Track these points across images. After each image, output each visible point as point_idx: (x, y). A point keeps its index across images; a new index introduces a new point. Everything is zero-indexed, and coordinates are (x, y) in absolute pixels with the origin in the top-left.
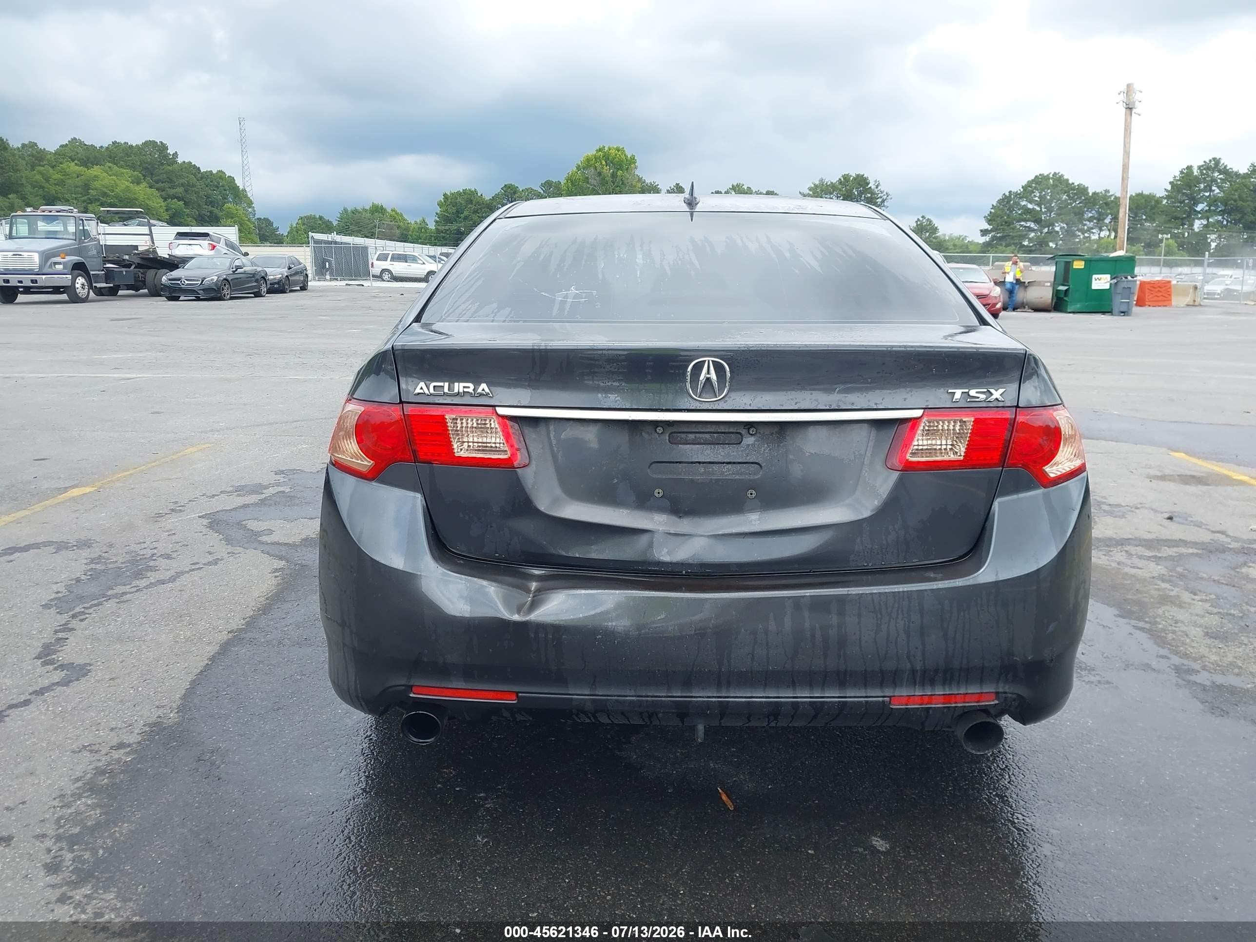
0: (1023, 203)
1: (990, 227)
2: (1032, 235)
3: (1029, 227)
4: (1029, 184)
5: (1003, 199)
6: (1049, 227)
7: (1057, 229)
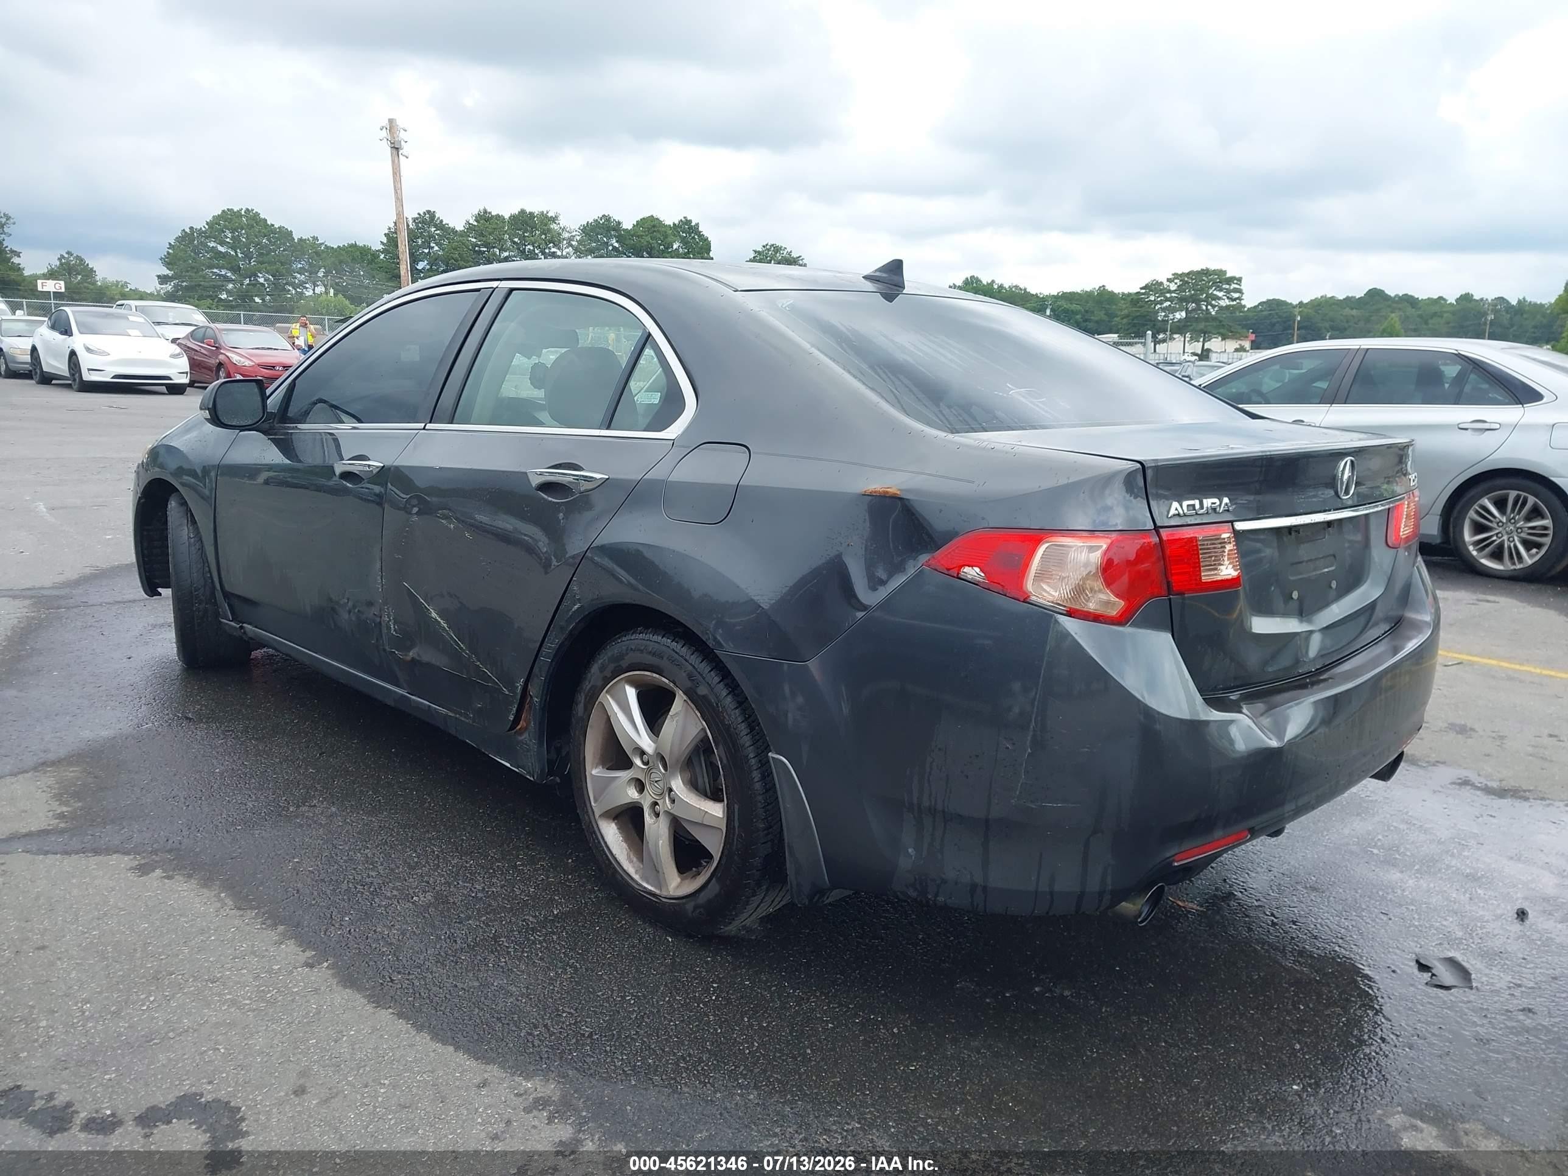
0: (212, 244)
1: (170, 273)
2: (230, 286)
3: (225, 276)
4: (217, 219)
5: (183, 237)
6: (250, 278)
7: (262, 280)
